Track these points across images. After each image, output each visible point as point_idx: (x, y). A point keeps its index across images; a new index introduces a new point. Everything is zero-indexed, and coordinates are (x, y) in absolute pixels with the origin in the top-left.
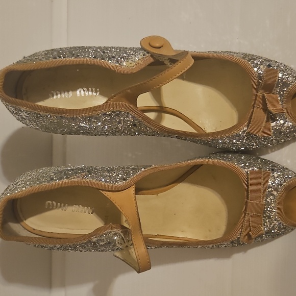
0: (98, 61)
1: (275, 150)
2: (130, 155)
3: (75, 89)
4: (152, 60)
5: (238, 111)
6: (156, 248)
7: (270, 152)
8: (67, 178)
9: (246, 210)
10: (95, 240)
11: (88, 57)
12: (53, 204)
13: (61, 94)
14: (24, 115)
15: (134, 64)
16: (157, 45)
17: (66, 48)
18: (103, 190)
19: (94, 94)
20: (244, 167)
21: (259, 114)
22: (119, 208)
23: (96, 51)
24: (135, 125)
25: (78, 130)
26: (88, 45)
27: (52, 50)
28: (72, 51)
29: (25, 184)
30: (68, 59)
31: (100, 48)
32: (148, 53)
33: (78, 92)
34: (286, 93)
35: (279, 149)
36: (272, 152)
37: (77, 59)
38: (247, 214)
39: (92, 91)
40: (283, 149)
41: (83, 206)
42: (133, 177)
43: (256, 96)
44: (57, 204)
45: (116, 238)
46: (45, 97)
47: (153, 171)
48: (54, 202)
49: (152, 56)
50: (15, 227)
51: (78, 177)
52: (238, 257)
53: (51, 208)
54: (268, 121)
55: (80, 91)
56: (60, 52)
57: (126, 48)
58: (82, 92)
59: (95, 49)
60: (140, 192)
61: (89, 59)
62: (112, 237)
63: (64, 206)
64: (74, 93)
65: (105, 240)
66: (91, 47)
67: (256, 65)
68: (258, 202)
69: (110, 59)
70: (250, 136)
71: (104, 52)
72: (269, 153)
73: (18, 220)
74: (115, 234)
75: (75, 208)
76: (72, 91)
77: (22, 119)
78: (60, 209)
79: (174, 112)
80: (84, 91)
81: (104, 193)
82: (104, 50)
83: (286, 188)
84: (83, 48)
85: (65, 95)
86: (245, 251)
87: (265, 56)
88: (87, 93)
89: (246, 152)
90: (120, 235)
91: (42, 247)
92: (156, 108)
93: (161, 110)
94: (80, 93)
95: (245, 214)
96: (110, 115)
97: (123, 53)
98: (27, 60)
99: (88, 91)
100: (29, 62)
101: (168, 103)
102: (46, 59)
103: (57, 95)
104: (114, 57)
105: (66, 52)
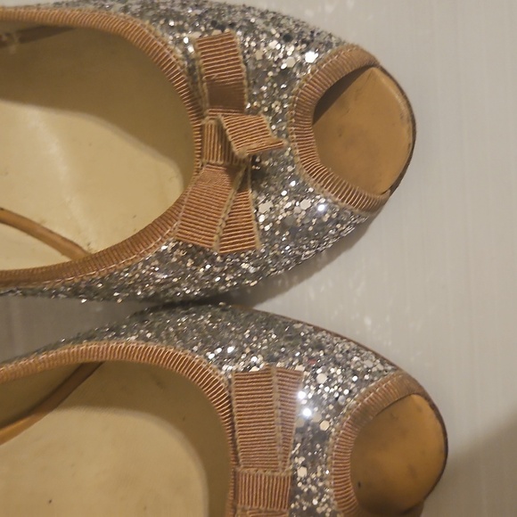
9: (235, 498)
20: (221, 360)
34: (290, 109)
38: (239, 511)
43: (202, 128)
68: (269, 473)
83: (354, 418)
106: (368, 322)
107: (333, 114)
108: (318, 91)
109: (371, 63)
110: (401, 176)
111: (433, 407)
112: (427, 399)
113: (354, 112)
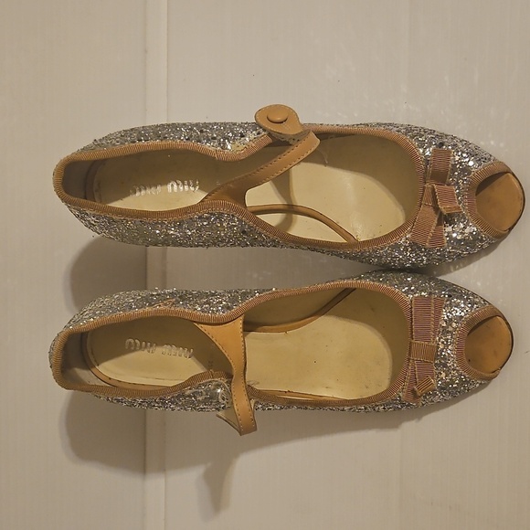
0: (192, 144)
1: (460, 268)
2: (255, 276)
3: (164, 182)
4: (270, 140)
5: (405, 209)
6: (281, 408)
7: (452, 269)
8: (150, 305)
9: (410, 355)
10: (188, 392)
11: (180, 138)
12: (136, 344)
13: (145, 189)
14: (92, 219)
15: (242, 147)
16: (279, 119)
17: (149, 127)
18: (199, 323)
19: (192, 189)
20: (407, 292)
21: (427, 213)
22: (221, 348)
23: (191, 129)
24: (244, 232)
25: (166, 240)
26: (181, 121)
27: (132, 129)
28: (159, 131)
29: (94, 313)
30: (151, 143)
31: (197, 125)
32: (264, 130)
33: (169, 186)
34: (467, 184)
35: (465, 266)
36: (455, 270)
37: (164, 142)
38: (411, 361)
39: (189, 185)
40: (471, 265)
41: (178, 346)
42: (242, 306)
43: (424, 188)
44: (141, 344)
45: (219, 391)
46: (124, 193)
47: (271, 296)
48: (137, 341)
49: (270, 135)
50: (84, 374)
51: (166, 305)
52: (410, 427)
53: (133, 348)
54: (439, 223)
55: (172, 185)
56: (141, 133)
57: (235, 124)
58: (175, 186)
59: (190, 127)
60: (260, 328)
61: (179, 142)
62: (214, 389)
63: (151, 346)
64: (164, 187)
65: (204, 393)
66: (184, 124)
67: (422, 145)
68: (427, 343)
69: (208, 140)
70: (414, 246)
71: (201, 131)
72: (451, 272)
73: (88, 365)
74: (218, 386)
75: (166, 349)
76: (161, 185)
77: (90, 226)
78: (146, 351)
79: (309, 212)
80: (178, 184)
81: (199, 326)
82: (202, 128)
83: (468, 323)
84: (174, 126)
85: (151, 192)
86: (419, 417)
87: (439, 129)
88: (181, 188)
89: (415, 270)
90: (225, 387)
91: (118, 401)
92: (281, 207)
93: (291, 210)
94: (173, 188)
95: (409, 359)
96: (208, 218)
97: (228, 131)
98: (98, 144)
99: (184, 184)
100: (98, 148)
101: (300, 199)
102: (121, 143)
103: (140, 191)
104: (214, 138)
105: (149, 133)
106: (479, 284)
107: (487, 192)
108: (481, 178)
109: (508, 171)
110: (515, 224)
111: (507, 324)
112: (505, 319)
113: (496, 191)
